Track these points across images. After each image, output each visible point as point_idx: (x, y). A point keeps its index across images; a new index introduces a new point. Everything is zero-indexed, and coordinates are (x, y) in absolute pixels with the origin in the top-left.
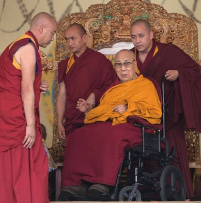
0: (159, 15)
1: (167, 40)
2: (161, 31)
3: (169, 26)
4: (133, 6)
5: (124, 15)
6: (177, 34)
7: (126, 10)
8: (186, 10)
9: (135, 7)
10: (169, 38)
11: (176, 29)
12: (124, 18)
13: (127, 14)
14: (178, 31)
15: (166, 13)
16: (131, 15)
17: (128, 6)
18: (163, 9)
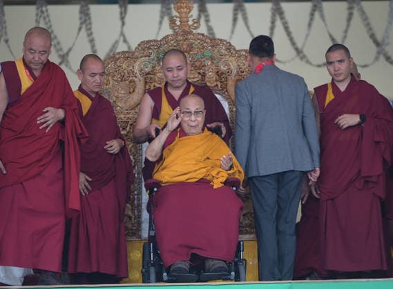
0: (226, 53)
2: (228, 72)
3: (239, 66)
4: (193, 41)
7: (185, 47)
9: (196, 43)
10: (238, 80)
11: (247, 70)
15: (234, 49)
16: (191, 53)
17: (187, 42)
18: (230, 45)
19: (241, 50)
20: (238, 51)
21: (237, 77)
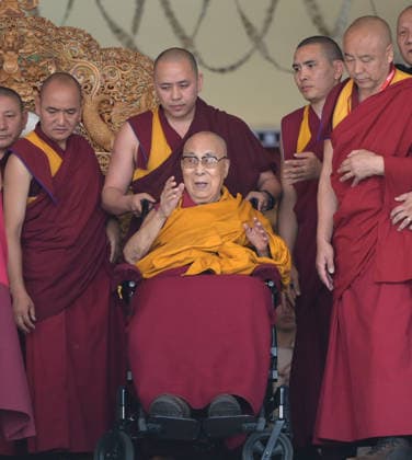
0: (82, 52)
1: (100, 106)
2: (86, 87)
3: (104, 76)
4: (26, 31)
5: (5, 52)
6: (121, 94)
7: (10, 40)
8: (117, 31)
9: (31, 34)
10: (103, 102)
11: (118, 83)
12: (6, 57)
13: (12, 49)
14: (123, 88)
15: (98, 47)
16: (20, 51)
17: (14, 32)
18: (91, 40)
19: (110, 49)
20: (105, 50)
21: (102, 96)
